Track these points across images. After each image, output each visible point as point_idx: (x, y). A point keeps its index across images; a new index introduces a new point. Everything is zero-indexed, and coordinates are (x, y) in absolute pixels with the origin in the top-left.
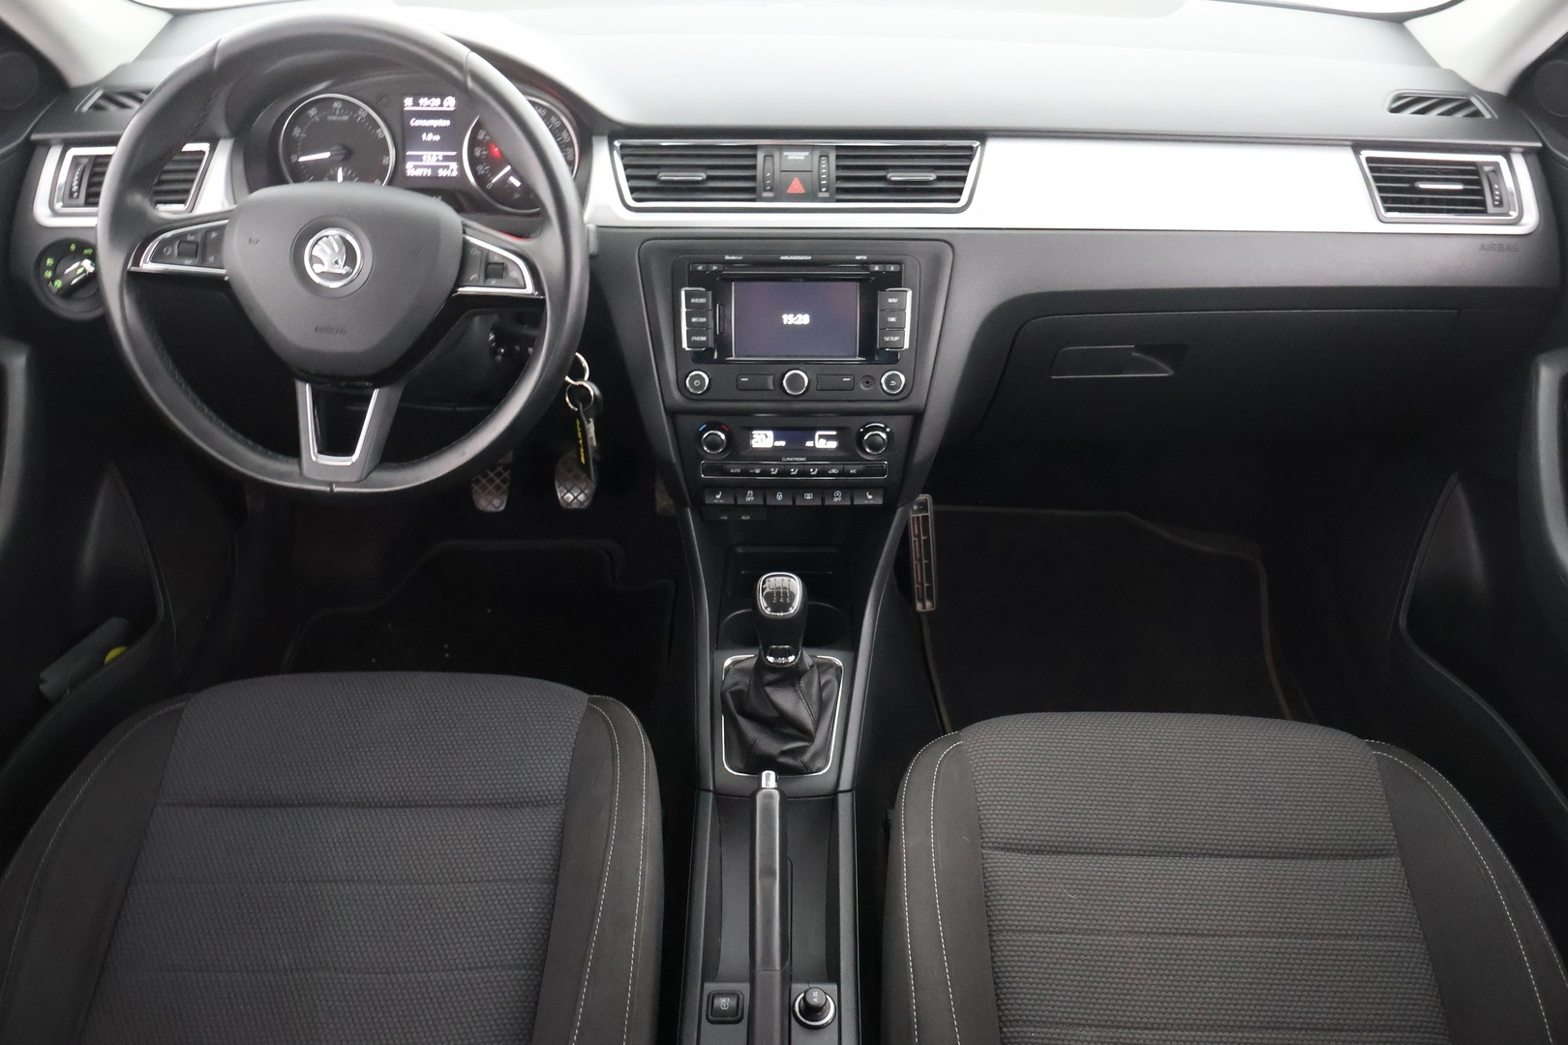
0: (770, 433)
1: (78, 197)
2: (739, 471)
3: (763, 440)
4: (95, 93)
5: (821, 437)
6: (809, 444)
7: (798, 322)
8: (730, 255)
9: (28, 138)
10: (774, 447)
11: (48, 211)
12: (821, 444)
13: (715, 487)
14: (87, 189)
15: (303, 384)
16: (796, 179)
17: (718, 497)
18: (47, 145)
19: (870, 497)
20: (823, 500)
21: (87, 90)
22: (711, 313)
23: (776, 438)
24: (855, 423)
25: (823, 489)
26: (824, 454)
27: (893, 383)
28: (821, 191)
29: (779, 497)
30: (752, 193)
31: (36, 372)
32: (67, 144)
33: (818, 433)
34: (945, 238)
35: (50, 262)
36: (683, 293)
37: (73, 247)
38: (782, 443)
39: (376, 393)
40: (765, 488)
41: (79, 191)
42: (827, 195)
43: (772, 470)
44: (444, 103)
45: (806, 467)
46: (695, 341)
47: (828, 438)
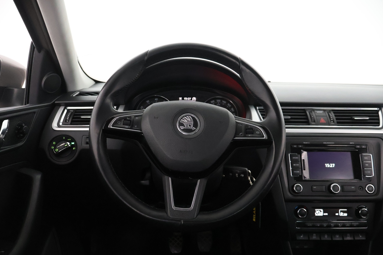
0: (322, 210)
1: (68, 122)
2: (311, 225)
3: (319, 213)
4: (77, 93)
5: (341, 211)
6: (337, 214)
7: (331, 166)
8: (305, 142)
9: (54, 102)
10: (324, 215)
11: (57, 126)
12: (341, 214)
13: (300, 232)
14: (72, 119)
15: (168, 177)
16: (322, 118)
17: (302, 237)
18: (59, 105)
19: (361, 236)
20: (343, 238)
21: (74, 92)
22: (300, 162)
23: (324, 212)
24: (355, 206)
25: (343, 233)
26: (343, 218)
27: (370, 189)
28: (331, 122)
29: (326, 236)
30: (308, 123)
31: (43, 181)
32: (66, 105)
33: (340, 210)
34: (379, 137)
35: (54, 143)
36: (289, 155)
37: (64, 138)
38: (327, 214)
39: (199, 181)
40: (320, 233)
41: (69, 120)
42: (333, 123)
43: (324, 225)
44: (192, 99)
45: (337, 224)
46: (295, 173)
47: (344, 212)
